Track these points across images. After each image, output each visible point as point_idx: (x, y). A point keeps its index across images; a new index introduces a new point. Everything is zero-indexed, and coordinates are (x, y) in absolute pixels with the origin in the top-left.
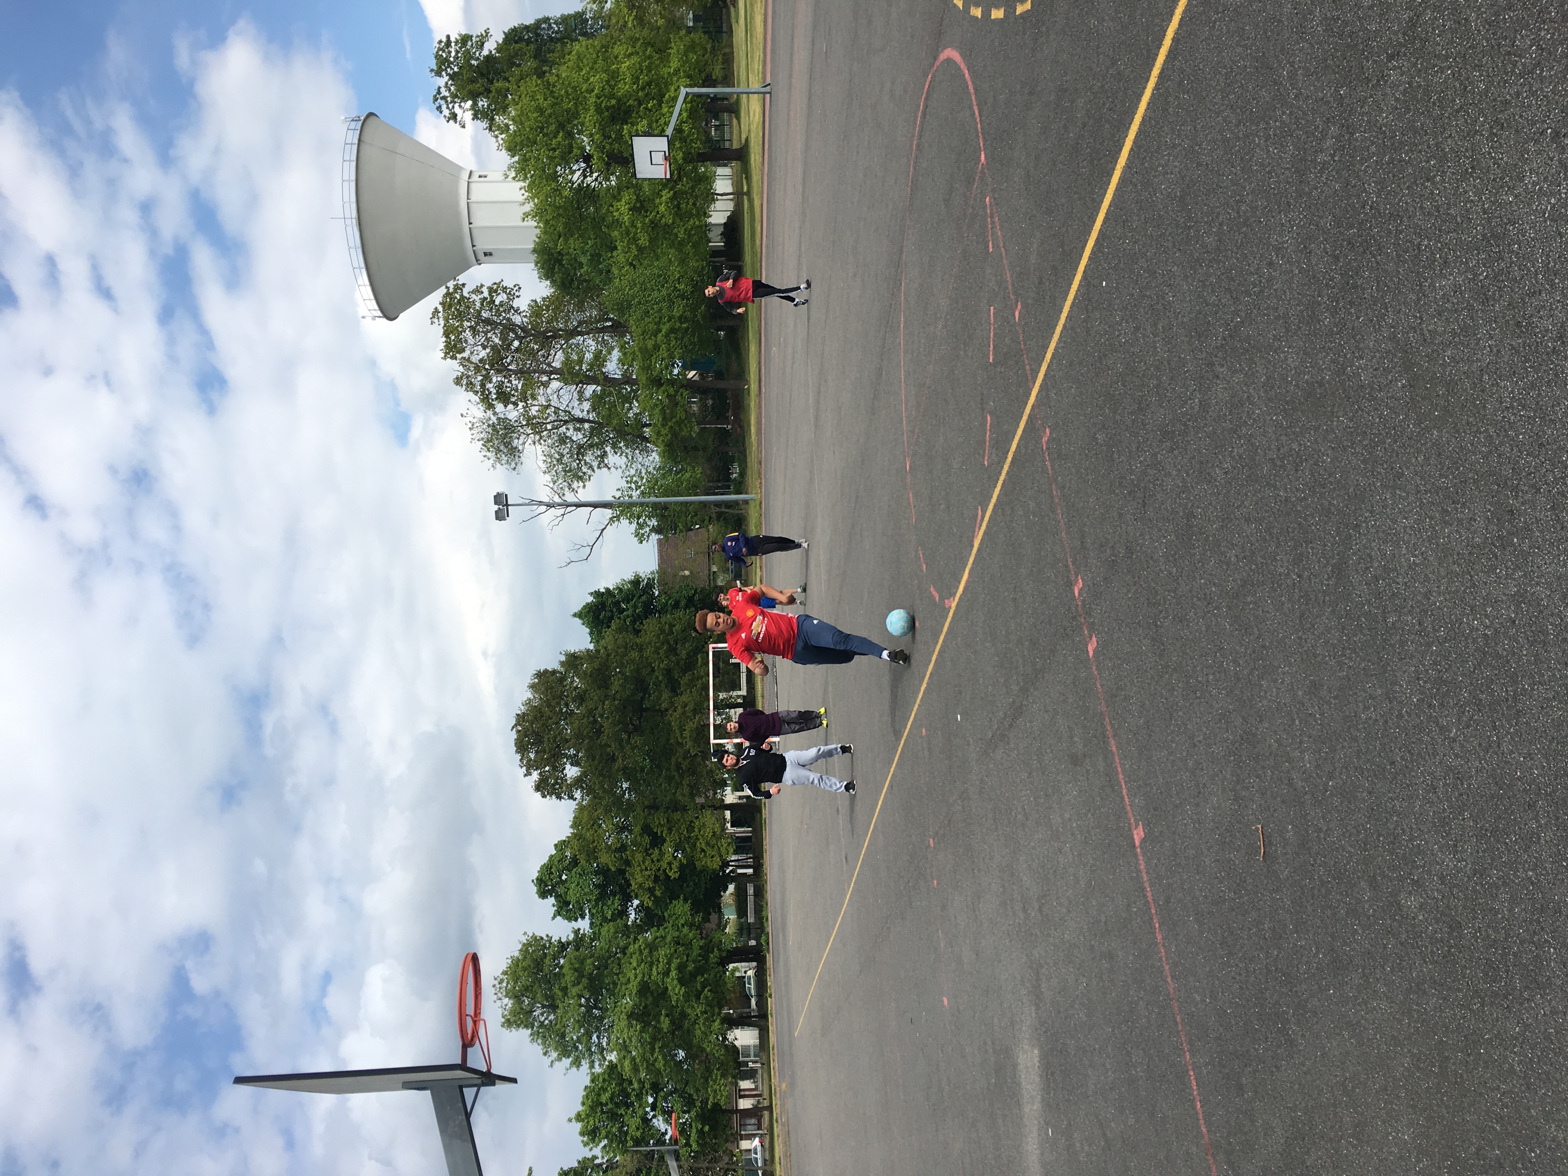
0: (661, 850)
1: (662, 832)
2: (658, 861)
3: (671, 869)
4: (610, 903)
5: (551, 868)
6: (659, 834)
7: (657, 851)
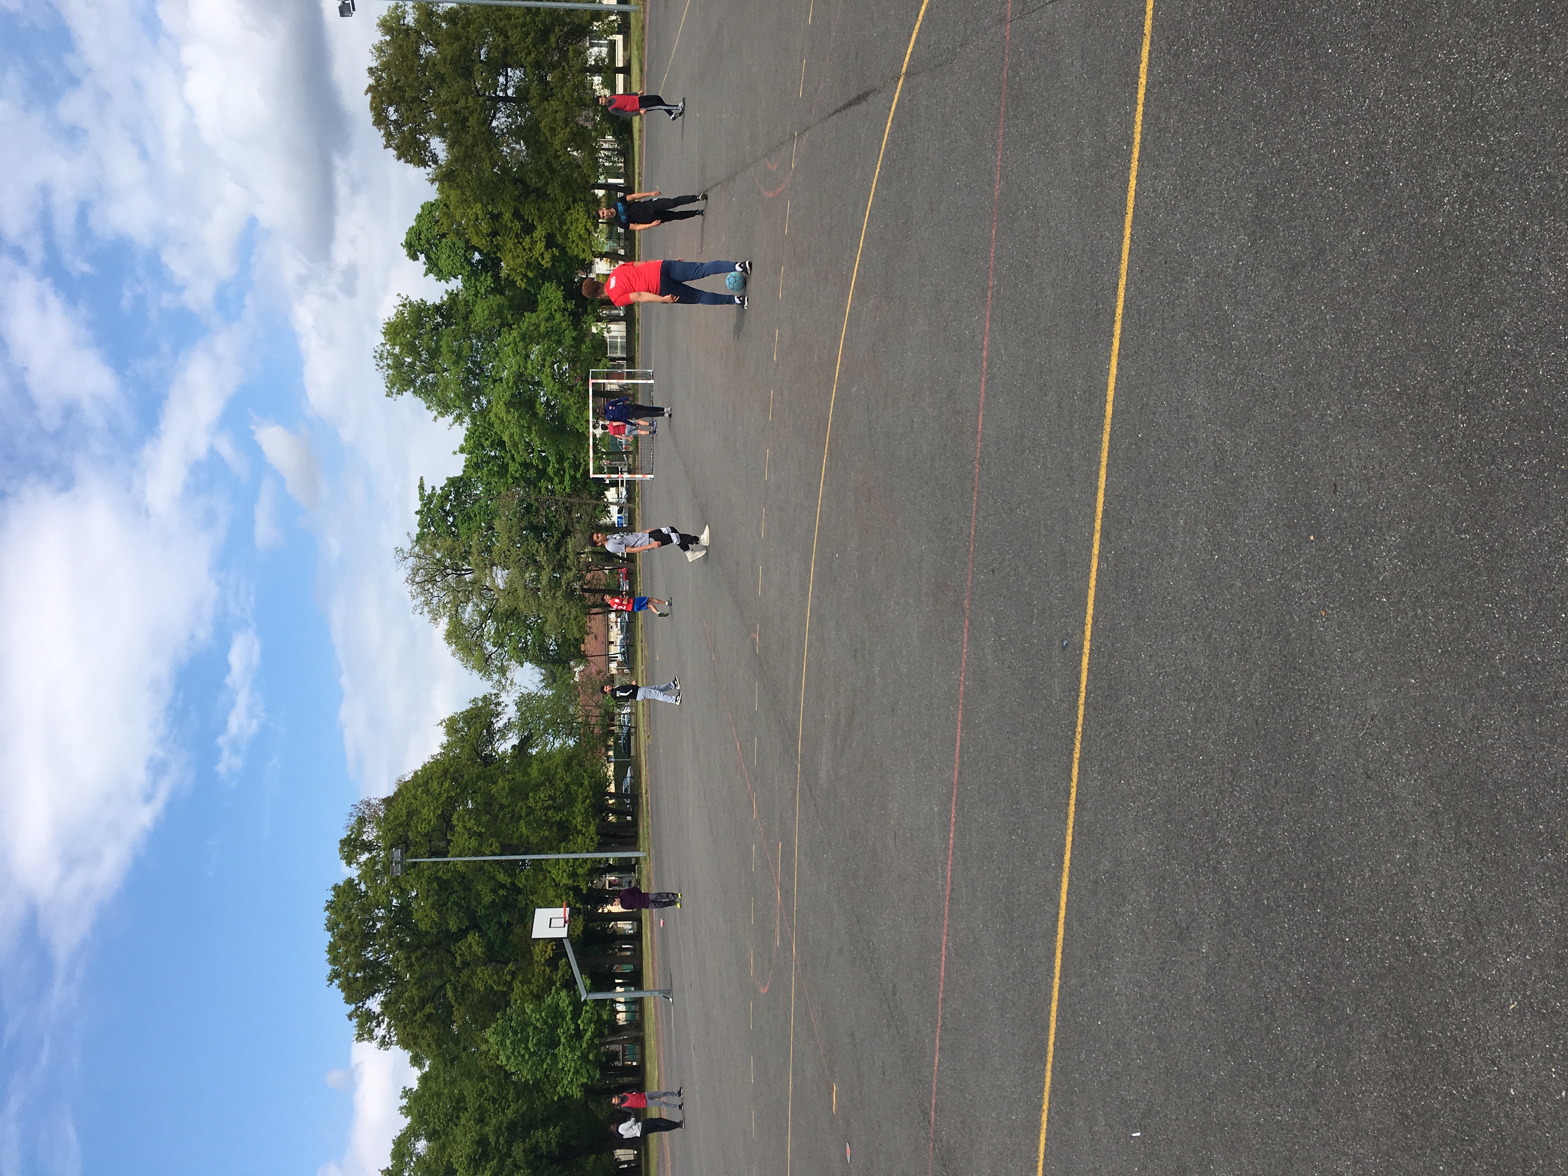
0: (532, 237)
1: (533, 221)
2: (530, 249)
3: (543, 258)
4: (482, 279)
5: (420, 234)
6: (530, 222)
7: (528, 239)
